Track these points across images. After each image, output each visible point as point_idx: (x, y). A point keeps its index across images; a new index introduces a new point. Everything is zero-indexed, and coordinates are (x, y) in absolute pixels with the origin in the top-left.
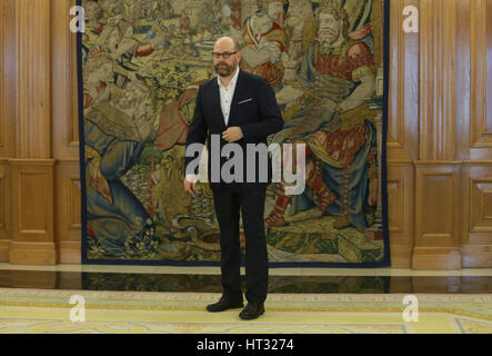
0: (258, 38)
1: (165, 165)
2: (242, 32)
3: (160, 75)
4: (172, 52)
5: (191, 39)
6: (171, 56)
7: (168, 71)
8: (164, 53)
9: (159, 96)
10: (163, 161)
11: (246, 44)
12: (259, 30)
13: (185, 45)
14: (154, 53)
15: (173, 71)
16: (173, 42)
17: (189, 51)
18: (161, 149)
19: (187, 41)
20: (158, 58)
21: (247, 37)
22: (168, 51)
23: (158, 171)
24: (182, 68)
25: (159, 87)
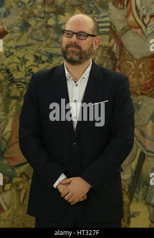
0: (147, 20)
1: (17, 185)
2: (124, 12)
3: (14, 66)
4: (31, 37)
5: (57, 20)
6: (30, 41)
7: (24, 61)
8: (20, 37)
9: (12, 94)
10: (15, 180)
11: (130, 27)
12: (148, 9)
13: (48, 27)
14: (7, 37)
15: (31, 61)
16: (32, 22)
17: (53, 35)
18: (13, 163)
19: (51, 22)
20: (12, 44)
21: (131, 18)
22: (26, 34)
23: (9, 193)
24: (44, 58)
25: (13, 81)
